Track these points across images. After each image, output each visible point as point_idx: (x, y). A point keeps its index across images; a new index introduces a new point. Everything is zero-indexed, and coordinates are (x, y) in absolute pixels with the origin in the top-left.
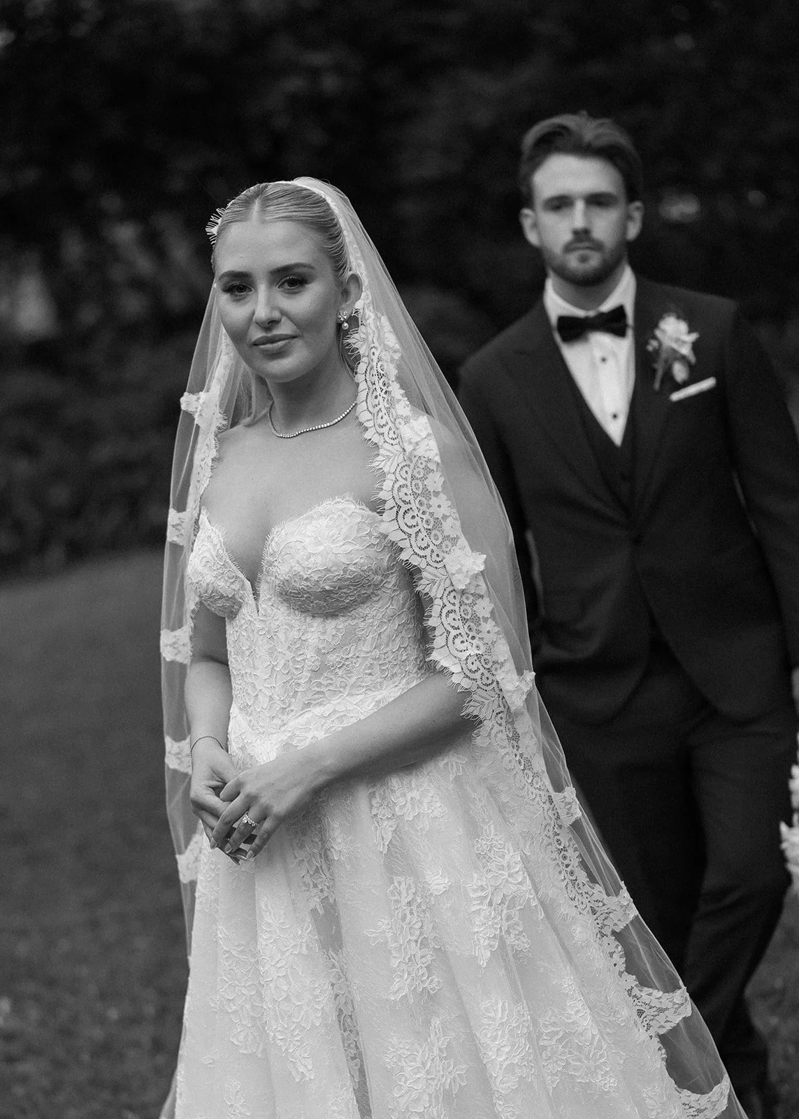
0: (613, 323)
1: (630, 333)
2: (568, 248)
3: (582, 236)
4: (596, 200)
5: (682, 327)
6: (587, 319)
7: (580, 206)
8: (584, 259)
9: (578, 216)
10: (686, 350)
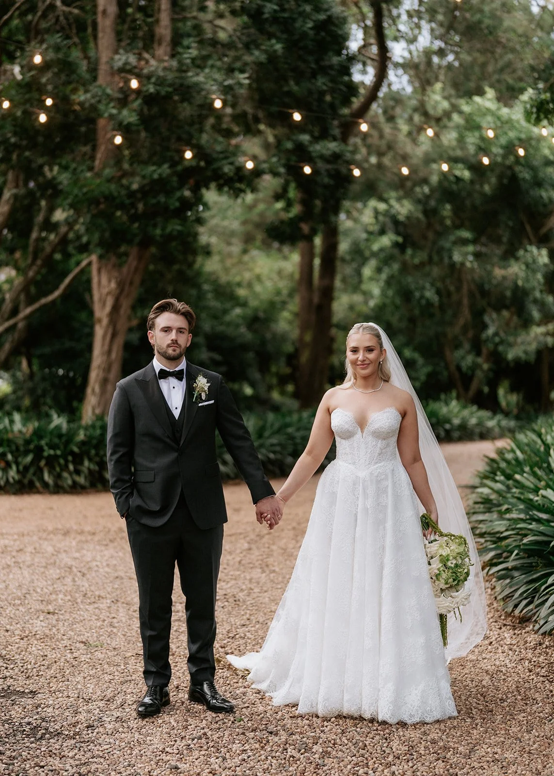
0: (178, 375)
1: (184, 380)
2: (169, 346)
3: (175, 342)
4: (180, 330)
5: (205, 380)
6: (169, 372)
7: (174, 332)
8: (174, 351)
9: (173, 335)
10: (206, 389)
